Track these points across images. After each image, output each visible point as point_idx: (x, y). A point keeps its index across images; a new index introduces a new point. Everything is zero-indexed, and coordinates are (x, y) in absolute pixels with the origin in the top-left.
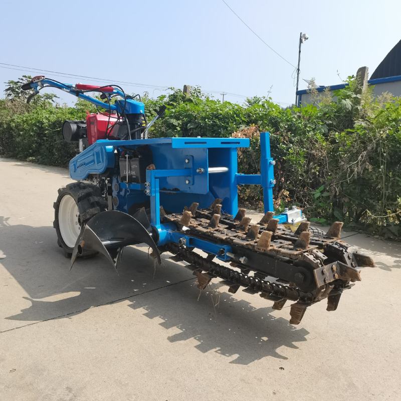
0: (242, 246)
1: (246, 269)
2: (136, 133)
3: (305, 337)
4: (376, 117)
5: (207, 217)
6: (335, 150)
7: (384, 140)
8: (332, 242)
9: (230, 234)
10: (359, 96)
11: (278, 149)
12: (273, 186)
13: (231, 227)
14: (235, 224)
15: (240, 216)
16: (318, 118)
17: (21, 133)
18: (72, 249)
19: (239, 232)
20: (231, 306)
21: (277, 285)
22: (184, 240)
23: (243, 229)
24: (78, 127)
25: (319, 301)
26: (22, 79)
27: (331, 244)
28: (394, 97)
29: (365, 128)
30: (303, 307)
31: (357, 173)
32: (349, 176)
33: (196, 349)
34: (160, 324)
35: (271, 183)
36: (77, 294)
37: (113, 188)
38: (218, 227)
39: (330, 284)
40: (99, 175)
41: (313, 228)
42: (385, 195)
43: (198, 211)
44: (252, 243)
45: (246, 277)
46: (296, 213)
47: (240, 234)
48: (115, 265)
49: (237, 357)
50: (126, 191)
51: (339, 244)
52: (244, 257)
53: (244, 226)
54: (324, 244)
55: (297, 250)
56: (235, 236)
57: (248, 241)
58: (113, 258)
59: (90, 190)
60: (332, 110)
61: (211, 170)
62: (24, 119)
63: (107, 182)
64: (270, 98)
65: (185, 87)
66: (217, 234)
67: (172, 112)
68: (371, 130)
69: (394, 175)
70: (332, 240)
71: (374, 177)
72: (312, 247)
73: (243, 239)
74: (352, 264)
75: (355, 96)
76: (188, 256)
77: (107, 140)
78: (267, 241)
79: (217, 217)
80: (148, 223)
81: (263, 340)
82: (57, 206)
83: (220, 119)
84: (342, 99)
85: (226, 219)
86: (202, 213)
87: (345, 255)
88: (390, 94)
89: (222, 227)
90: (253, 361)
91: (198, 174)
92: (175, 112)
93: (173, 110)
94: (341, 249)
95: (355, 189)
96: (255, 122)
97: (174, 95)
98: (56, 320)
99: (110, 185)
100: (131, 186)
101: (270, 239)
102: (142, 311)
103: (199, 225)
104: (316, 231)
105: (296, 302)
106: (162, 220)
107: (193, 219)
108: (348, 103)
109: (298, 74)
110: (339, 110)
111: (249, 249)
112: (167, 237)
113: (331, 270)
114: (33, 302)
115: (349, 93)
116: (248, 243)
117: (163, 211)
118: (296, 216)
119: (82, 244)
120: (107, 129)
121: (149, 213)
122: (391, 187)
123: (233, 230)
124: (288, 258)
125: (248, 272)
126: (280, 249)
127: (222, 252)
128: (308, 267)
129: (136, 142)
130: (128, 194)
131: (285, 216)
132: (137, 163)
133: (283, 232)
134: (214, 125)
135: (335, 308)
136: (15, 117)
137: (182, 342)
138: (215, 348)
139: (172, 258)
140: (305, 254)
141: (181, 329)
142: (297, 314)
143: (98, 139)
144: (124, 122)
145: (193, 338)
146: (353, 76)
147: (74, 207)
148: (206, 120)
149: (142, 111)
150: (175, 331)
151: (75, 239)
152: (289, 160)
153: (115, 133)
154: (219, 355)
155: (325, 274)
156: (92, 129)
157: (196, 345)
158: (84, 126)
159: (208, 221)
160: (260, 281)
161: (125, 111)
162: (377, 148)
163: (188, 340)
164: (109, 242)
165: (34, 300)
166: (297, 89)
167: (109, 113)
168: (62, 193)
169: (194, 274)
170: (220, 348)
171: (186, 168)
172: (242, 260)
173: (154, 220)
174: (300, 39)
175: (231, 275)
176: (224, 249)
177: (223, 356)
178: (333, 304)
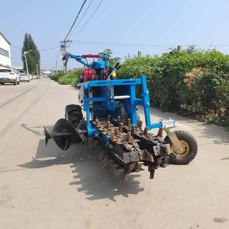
22: (97, 134)
26: (105, 51)
27: (152, 140)
33: (77, 190)
35: (147, 104)
36: (55, 158)
46: (170, 122)
49: (91, 197)
55: (123, 142)
81: (114, 190)
87: (154, 147)
94: (156, 143)
97: (172, 52)
102: (73, 169)
112: (93, 133)
131: (161, 123)
137: (74, 185)
138: (86, 190)
140: (126, 144)
141: (81, 179)
145: (81, 184)
155: (132, 156)
157: (79, 188)
163: (78, 185)
165: (35, 159)
168: (66, 110)
178: (151, 175)
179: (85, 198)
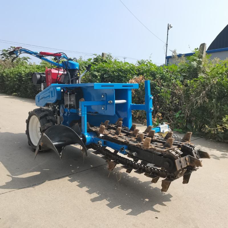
0: (134, 146)
1: (136, 159)
2: (74, 80)
3: (170, 199)
4: (210, 72)
5: (114, 129)
6: (188, 90)
7: (215, 85)
8: (186, 144)
9: (127, 139)
10: (201, 60)
11: (155, 89)
12: (152, 111)
13: (128, 135)
14: (130, 133)
15: (133, 128)
16: (178, 72)
17: (9, 79)
18: (36, 147)
19: (132, 138)
20: (127, 181)
21: (154, 169)
22: (100, 142)
23: (135, 136)
24: (41, 76)
25: (178, 178)
26: (10, 49)
27: (185, 145)
28: (221, 60)
29: (204, 78)
30: (169, 182)
31: (200, 103)
32: (195, 105)
33: (107, 206)
34: (87, 191)
35: (151, 109)
36: (39, 173)
37: (61, 112)
38: (120, 134)
39: (184, 168)
40: (53, 104)
41: (175, 135)
42: (216, 116)
43: (109, 125)
44: (140, 144)
45: (136, 164)
46: (165, 126)
47: (133, 139)
48: (61, 156)
49: (130, 211)
50: (68, 113)
51: (190, 145)
52: (135, 152)
53: (135, 134)
54: (181, 145)
55: (166, 149)
56: (130, 140)
57: (137, 143)
58: (59, 153)
59: (47, 112)
60: (186, 68)
61: (117, 102)
62: (11, 71)
63: (57, 108)
64: (151, 61)
65: (103, 54)
66: (120, 139)
67: (95, 68)
68: (208, 79)
69: (221, 105)
70: (186, 143)
71: (210, 106)
72: (174, 147)
73: (134, 142)
74: (197, 157)
75: (198, 59)
76: (103, 151)
77: (57, 84)
78: (148, 143)
79: (120, 129)
80: (80, 132)
81: (146, 201)
82: (28, 122)
83: (122, 73)
84: (192, 61)
85: (125, 130)
86: (111, 126)
87: (193, 152)
88: (219, 59)
89: (123, 135)
90: (140, 213)
91: (109, 104)
92: (97, 68)
93: (96, 67)
94: (191, 148)
95: (199, 112)
96: (142, 74)
97: (96, 58)
98: (26, 189)
99: (58, 110)
100: (71, 110)
101: (150, 142)
102: (76, 183)
103: (109, 133)
104: (177, 137)
105: (165, 179)
106: (88, 130)
107: (106, 130)
108: (195, 64)
109: (167, 47)
110: (190, 68)
111: (138, 147)
112: (91, 140)
113: (185, 160)
114: (13, 178)
115: (195, 58)
116: (137, 144)
117: (89, 125)
118: (165, 128)
119: (41, 144)
120: (57, 78)
121: (80, 126)
122: (219, 111)
123: (129, 136)
124: (160, 153)
125: (137, 161)
126: (156, 148)
127: (123, 149)
128: (172, 159)
129: (74, 85)
130: (69, 115)
131: (159, 128)
132: (74, 97)
133: (158, 138)
134: (119, 75)
135: (187, 182)
136: (6, 70)
137: (99, 202)
138: (118, 205)
139: (94, 152)
140: (170, 151)
141: (98, 194)
142: (165, 186)
143: (52, 83)
144: (67, 74)
145: (105, 200)
146: (198, 48)
147: (37, 122)
148: (115, 73)
149: (77, 68)
150: (95, 195)
151: (38, 141)
152: (161, 96)
153: (62, 80)
154: (120, 210)
155: (182, 163)
156: (49, 77)
157: (106, 204)
158: (44, 75)
159: (115, 131)
160: (144, 166)
161: (67, 67)
162: (211, 89)
163: (102, 201)
164: (57, 143)
165: (13, 176)
166: (166, 55)
167: (58, 68)
168: (31, 114)
169: (107, 162)
170: (120, 206)
171: (102, 101)
172: (134, 154)
173: (84, 130)
174: (168, 27)
175: (128, 163)
176: (124, 147)
177: (122, 210)
178: (186, 180)
179: (127, 214)
